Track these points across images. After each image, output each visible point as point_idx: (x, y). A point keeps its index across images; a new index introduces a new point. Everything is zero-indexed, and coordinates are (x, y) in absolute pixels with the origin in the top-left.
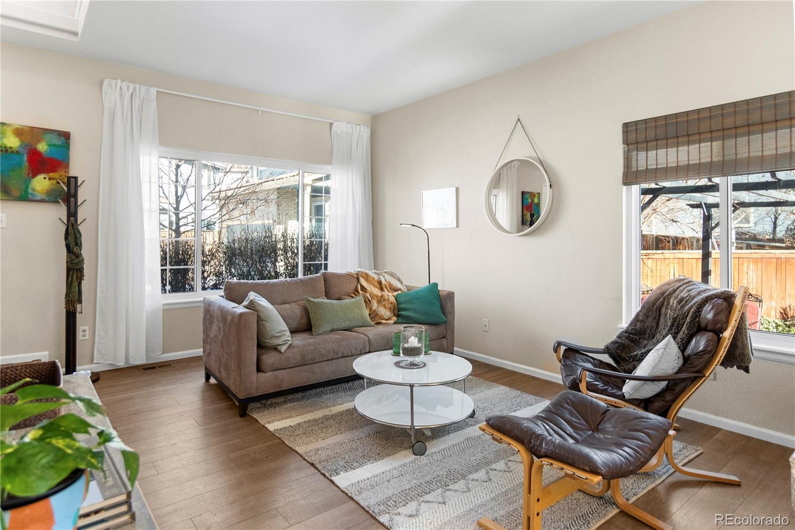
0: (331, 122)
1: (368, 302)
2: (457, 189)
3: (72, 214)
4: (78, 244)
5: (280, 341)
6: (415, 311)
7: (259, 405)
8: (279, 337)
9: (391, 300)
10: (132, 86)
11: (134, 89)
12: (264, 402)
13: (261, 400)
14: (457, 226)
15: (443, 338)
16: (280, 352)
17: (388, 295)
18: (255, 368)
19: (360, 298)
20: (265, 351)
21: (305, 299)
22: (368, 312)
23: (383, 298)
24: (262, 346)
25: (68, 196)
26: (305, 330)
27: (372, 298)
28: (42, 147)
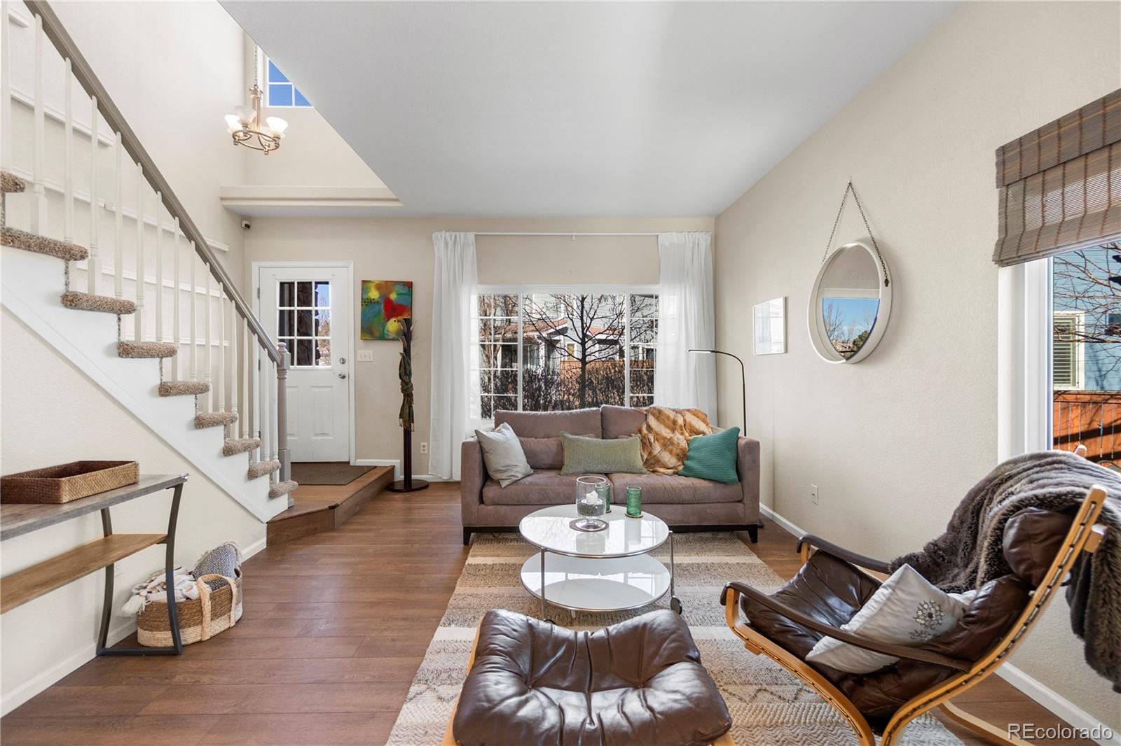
0: (657, 234)
1: (645, 444)
2: (786, 299)
3: (407, 352)
4: (409, 375)
5: (504, 476)
6: (699, 461)
7: (491, 537)
8: (505, 471)
9: (682, 444)
10: (453, 234)
11: (456, 237)
12: (496, 535)
13: (495, 532)
14: (786, 351)
15: (739, 502)
16: (501, 486)
17: (678, 439)
18: (476, 498)
19: (636, 439)
20: (489, 483)
21: (562, 434)
22: (645, 457)
23: (671, 441)
24: (487, 477)
25: (406, 336)
26: (557, 466)
27: (656, 439)
28: (393, 296)
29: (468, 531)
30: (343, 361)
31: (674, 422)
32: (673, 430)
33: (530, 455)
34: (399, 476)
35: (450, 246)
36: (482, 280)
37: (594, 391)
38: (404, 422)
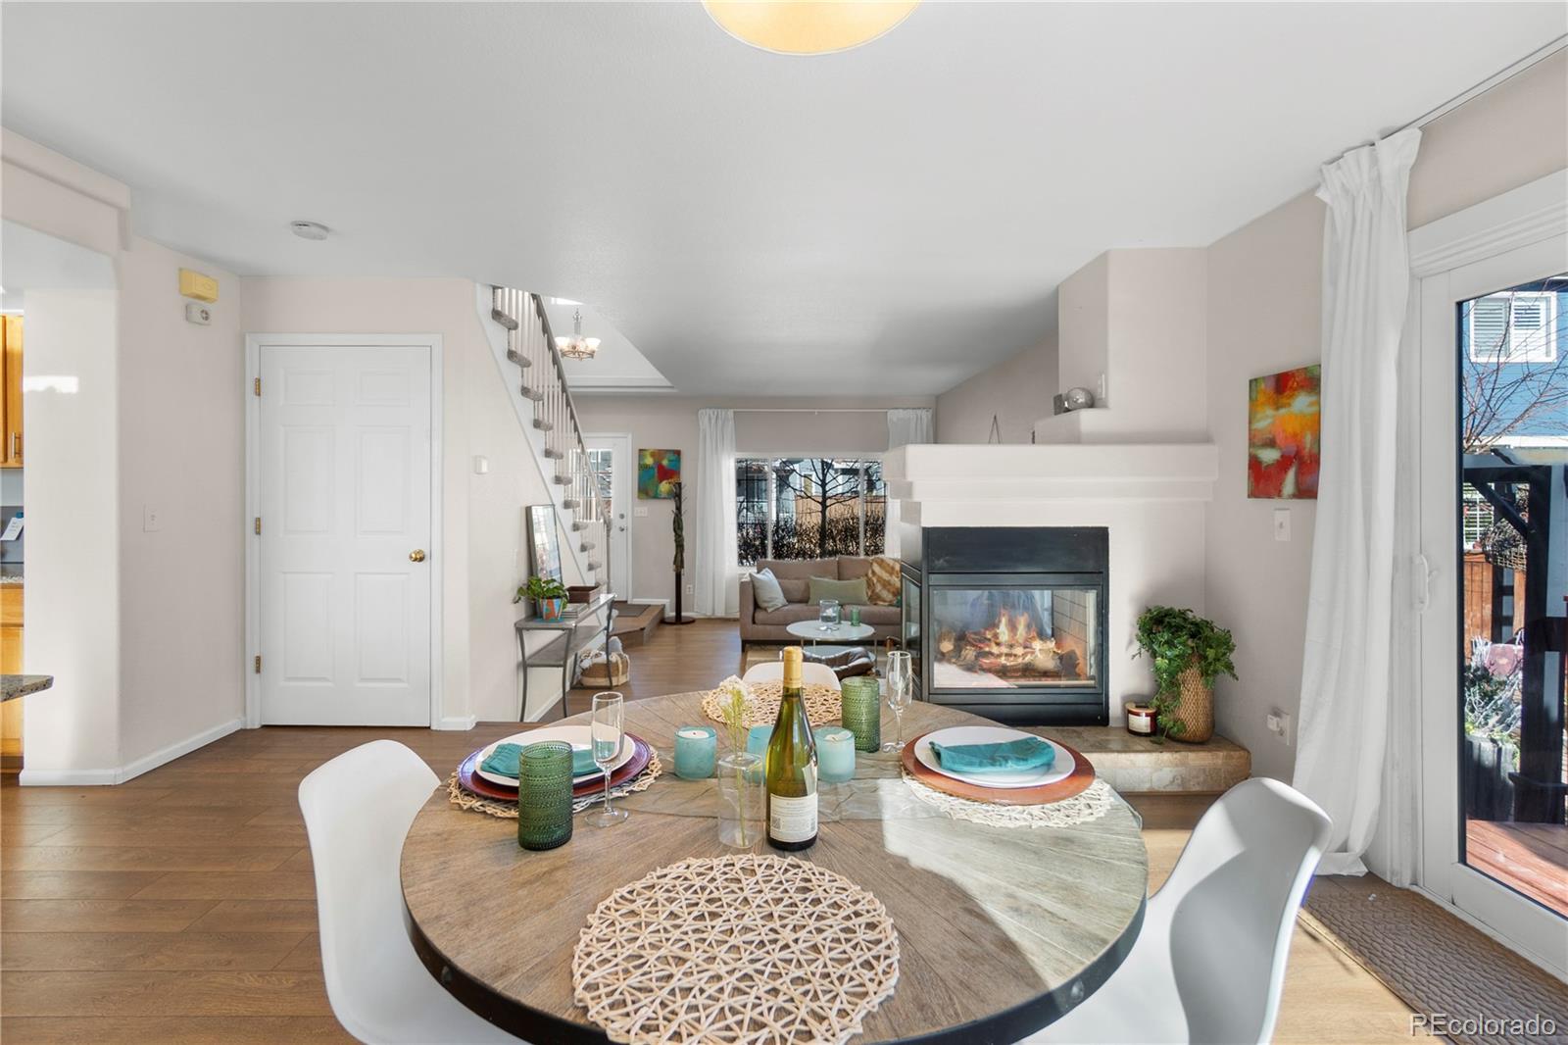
0: (886, 410)
1: (870, 585)
3: (679, 508)
4: (681, 529)
5: (770, 604)
7: (759, 648)
8: (769, 602)
10: (716, 411)
11: (718, 413)
12: (762, 646)
16: (767, 612)
18: (750, 620)
19: (863, 580)
20: (758, 610)
21: (809, 578)
22: (870, 594)
23: (889, 583)
24: (757, 606)
25: (677, 495)
26: (805, 601)
27: (878, 581)
28: (665, 462)
29: (745, 643)
30: (622, 516)
31: (893, 568)
32: (891, 574)
33: (785, 591)
34: (671, 614)
35: (713, 421)
36: (739, 447)
37: (835, 541)
38: (677, 567)
